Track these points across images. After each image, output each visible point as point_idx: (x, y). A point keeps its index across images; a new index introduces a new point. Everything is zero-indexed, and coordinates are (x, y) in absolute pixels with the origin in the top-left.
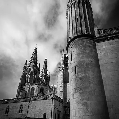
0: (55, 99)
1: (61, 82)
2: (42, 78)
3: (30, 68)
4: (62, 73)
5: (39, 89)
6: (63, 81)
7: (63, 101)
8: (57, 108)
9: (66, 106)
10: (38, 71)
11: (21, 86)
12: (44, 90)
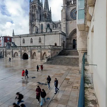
0: (61, 34)
1: (64, 20)
2: (45, 13)
3: (35, 5)
4: (65, 12)
5: (46, 25)
6: (65, 19)
7: (66, 34)
8: (63, 40)
9: (68, 38)
10: (41, 8)
11: (31, 22)
12: (50, 25)
